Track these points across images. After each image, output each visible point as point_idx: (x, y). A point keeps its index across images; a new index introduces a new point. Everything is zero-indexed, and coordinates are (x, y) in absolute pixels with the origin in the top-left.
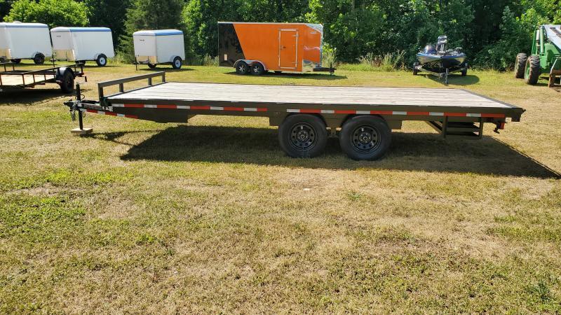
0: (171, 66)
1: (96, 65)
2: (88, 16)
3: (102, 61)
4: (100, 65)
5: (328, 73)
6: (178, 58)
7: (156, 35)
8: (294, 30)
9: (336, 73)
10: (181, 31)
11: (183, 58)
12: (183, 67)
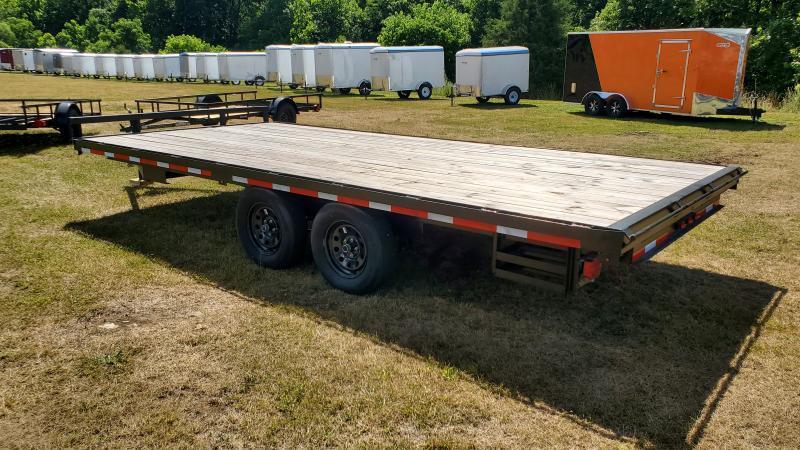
0: (502, 101)
1: (417, 97)
2: (471, 31)
3: (425, 92)
4: (422, 98)
5: (749, 118)
6: (515, 89)
7: (483, 55)
8: (685, 41)
9: (764, 118)
10: (527, 49)
11: (525, 88)
12: (522, 102)
